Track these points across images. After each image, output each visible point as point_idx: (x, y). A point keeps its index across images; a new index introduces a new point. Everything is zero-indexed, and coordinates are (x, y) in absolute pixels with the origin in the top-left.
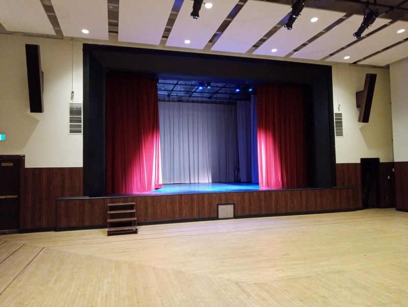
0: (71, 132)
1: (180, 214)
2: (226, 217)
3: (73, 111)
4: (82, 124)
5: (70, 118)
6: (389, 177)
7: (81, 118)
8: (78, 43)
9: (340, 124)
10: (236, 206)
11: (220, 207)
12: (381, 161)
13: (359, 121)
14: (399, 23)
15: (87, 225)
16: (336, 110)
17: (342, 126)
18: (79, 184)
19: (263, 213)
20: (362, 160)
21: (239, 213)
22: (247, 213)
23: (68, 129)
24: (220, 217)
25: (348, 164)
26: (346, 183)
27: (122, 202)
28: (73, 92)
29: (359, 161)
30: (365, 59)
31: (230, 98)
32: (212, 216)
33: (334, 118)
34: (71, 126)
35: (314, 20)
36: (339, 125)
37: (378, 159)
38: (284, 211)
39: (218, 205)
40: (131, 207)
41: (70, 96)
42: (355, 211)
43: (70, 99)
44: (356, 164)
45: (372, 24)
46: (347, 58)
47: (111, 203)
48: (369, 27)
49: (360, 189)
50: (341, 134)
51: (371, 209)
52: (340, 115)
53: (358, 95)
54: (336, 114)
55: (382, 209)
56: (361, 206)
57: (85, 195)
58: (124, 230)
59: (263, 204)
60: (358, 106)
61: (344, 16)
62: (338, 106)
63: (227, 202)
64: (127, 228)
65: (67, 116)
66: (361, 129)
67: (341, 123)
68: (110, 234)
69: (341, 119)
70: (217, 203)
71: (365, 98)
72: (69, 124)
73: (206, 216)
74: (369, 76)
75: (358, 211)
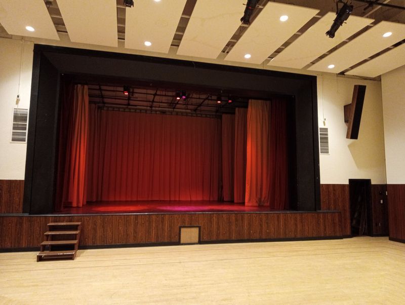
0: (14, 140)
1: (135, 237)
2: (189, 242)
3: (18, 118)
4: (27, 131)
5: (14, 124)
6: (382, 202)
7: (26, 125)
8: (29, 43)
9: (325, 139)
10: (202, 229)
11: (183, 230)
12: (373, 183)
13: (347, 137)
14: (383, 24)
15: (23, 246)
16: (320, 125)
17: (328, 143)
18: (18, 198)
19: (233, 238)
20: (350, 180)
21: (205, 238)
22: (214, 238)
23: (10, 136)
24: (182, 241)
25: (334, 185)
26: (332, 206)
27: (66, 222)
28: (18, 96)
29: (347, 183)
30: (352, 68)
31: (217, 111)
32: (173, 240)
33: (319, 133)
34: (14, 134)
35: (284, 18)
36: (325, 141)
37: (369, 181)
38: (258, 237)
39: (180, 228)
40: (75, 228)
41: (16, 100)
42: (342, 239)
43: (15, 103)
44: (343, 186)
45: (346, 20)
46: (331, 66)
47: (54, 222)
48: (343, 24)
49: (348, 215)
50: (326, 151)
51: (362, 237)
52: (326, 130)
53: (347, 108)
54: (320, 128)
55: (374, 238)
56: (349, 233)
57: (24, 212)
58: (58, 256)
59: (233, 227)
60: (346, 121)
61: (318, 14)
62: (323, 120)
63: (191, 224)
64: (61, 253)
65: (10, 122)
66: (349, 146)
67: (327, 138)
68: (40, 259)
69: (327, 135)
70: (179, 225)
71: (354, 112)
72: (12, 131)
73: (166, 241)
74: (358, 87)
75: (345, 240)
